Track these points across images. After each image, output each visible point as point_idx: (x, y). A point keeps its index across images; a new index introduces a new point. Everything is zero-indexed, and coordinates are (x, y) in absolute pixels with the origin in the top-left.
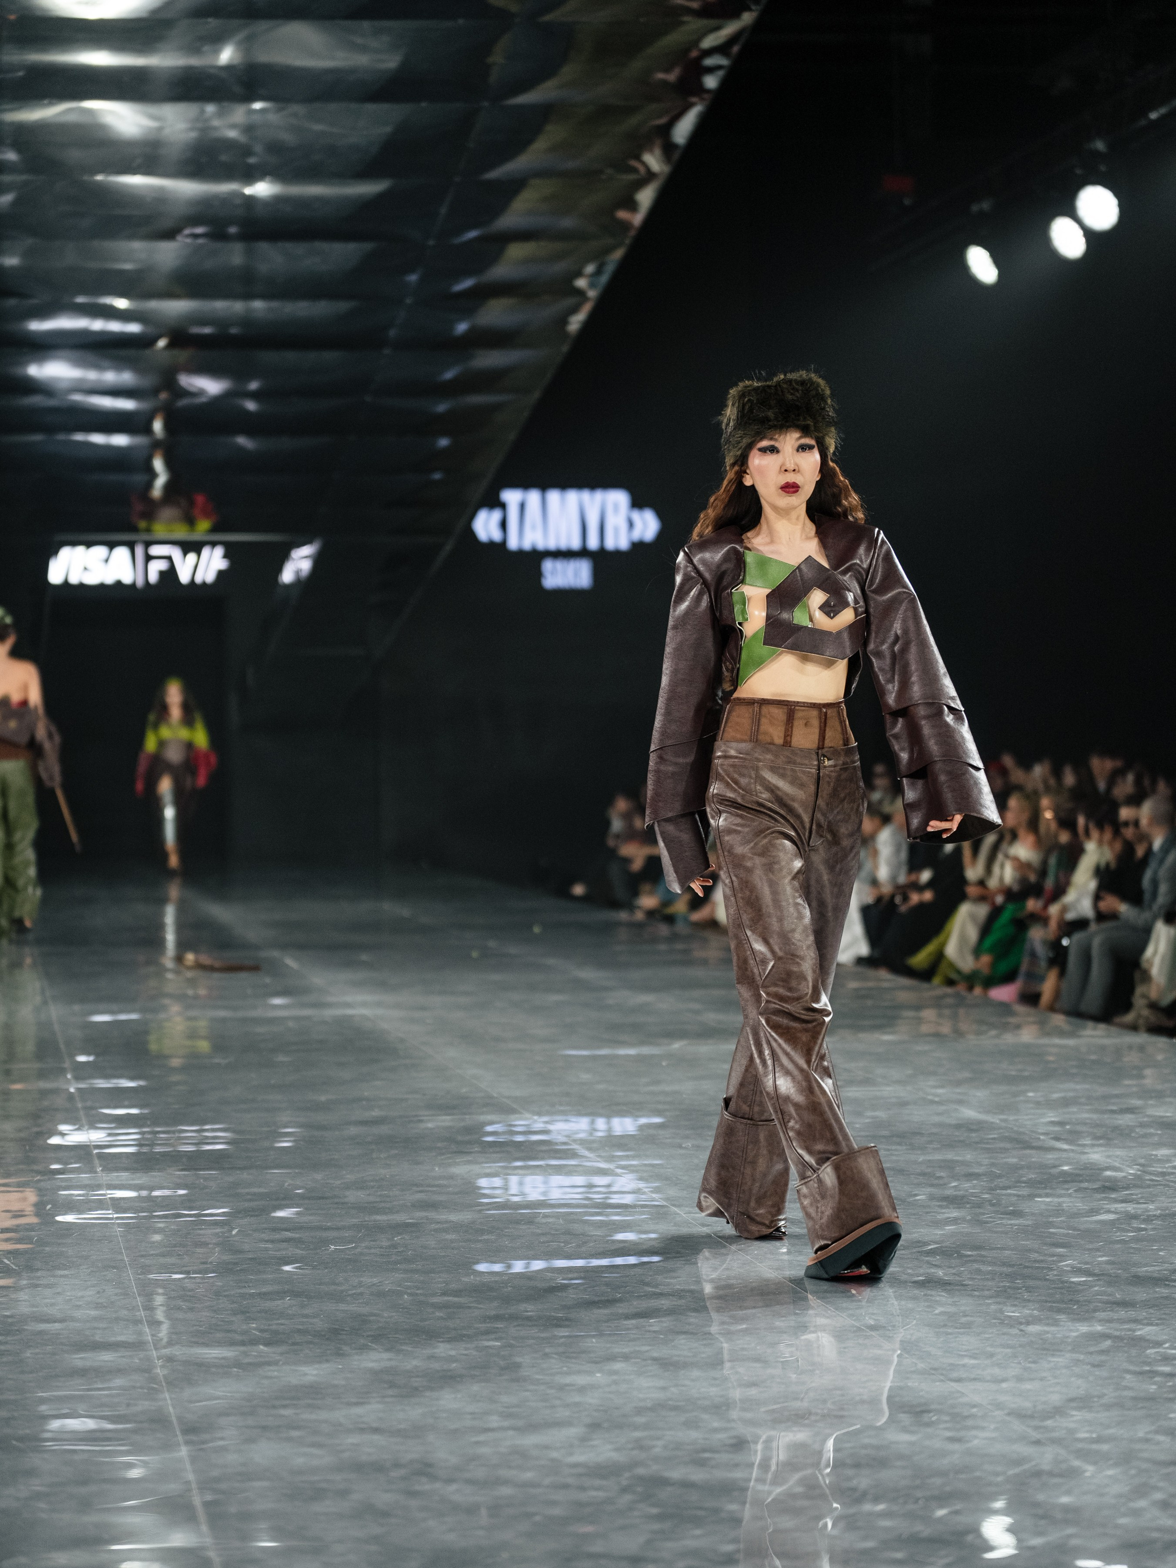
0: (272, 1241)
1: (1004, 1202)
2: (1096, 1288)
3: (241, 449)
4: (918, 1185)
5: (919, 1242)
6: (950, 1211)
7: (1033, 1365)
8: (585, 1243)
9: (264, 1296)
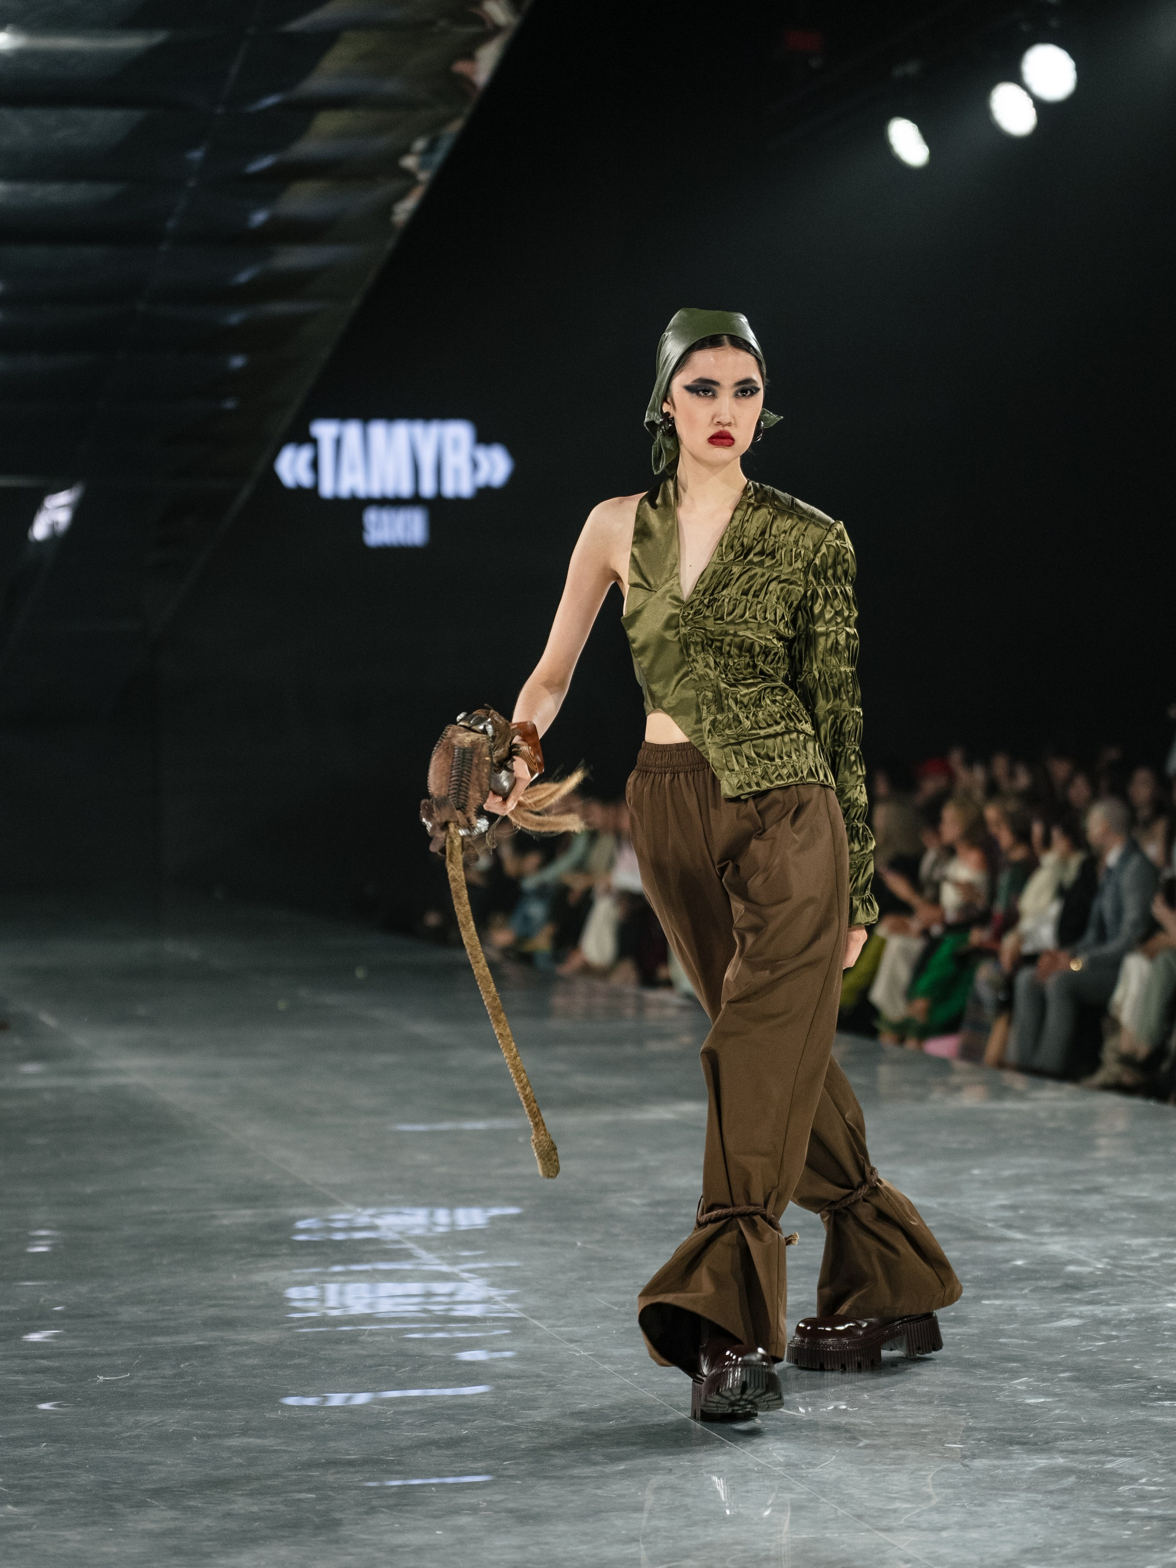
0: (24, 1372)
2: (1057, 1412)
7: (979, 1509)
8: (421, 1366)
9: (12, 1442)
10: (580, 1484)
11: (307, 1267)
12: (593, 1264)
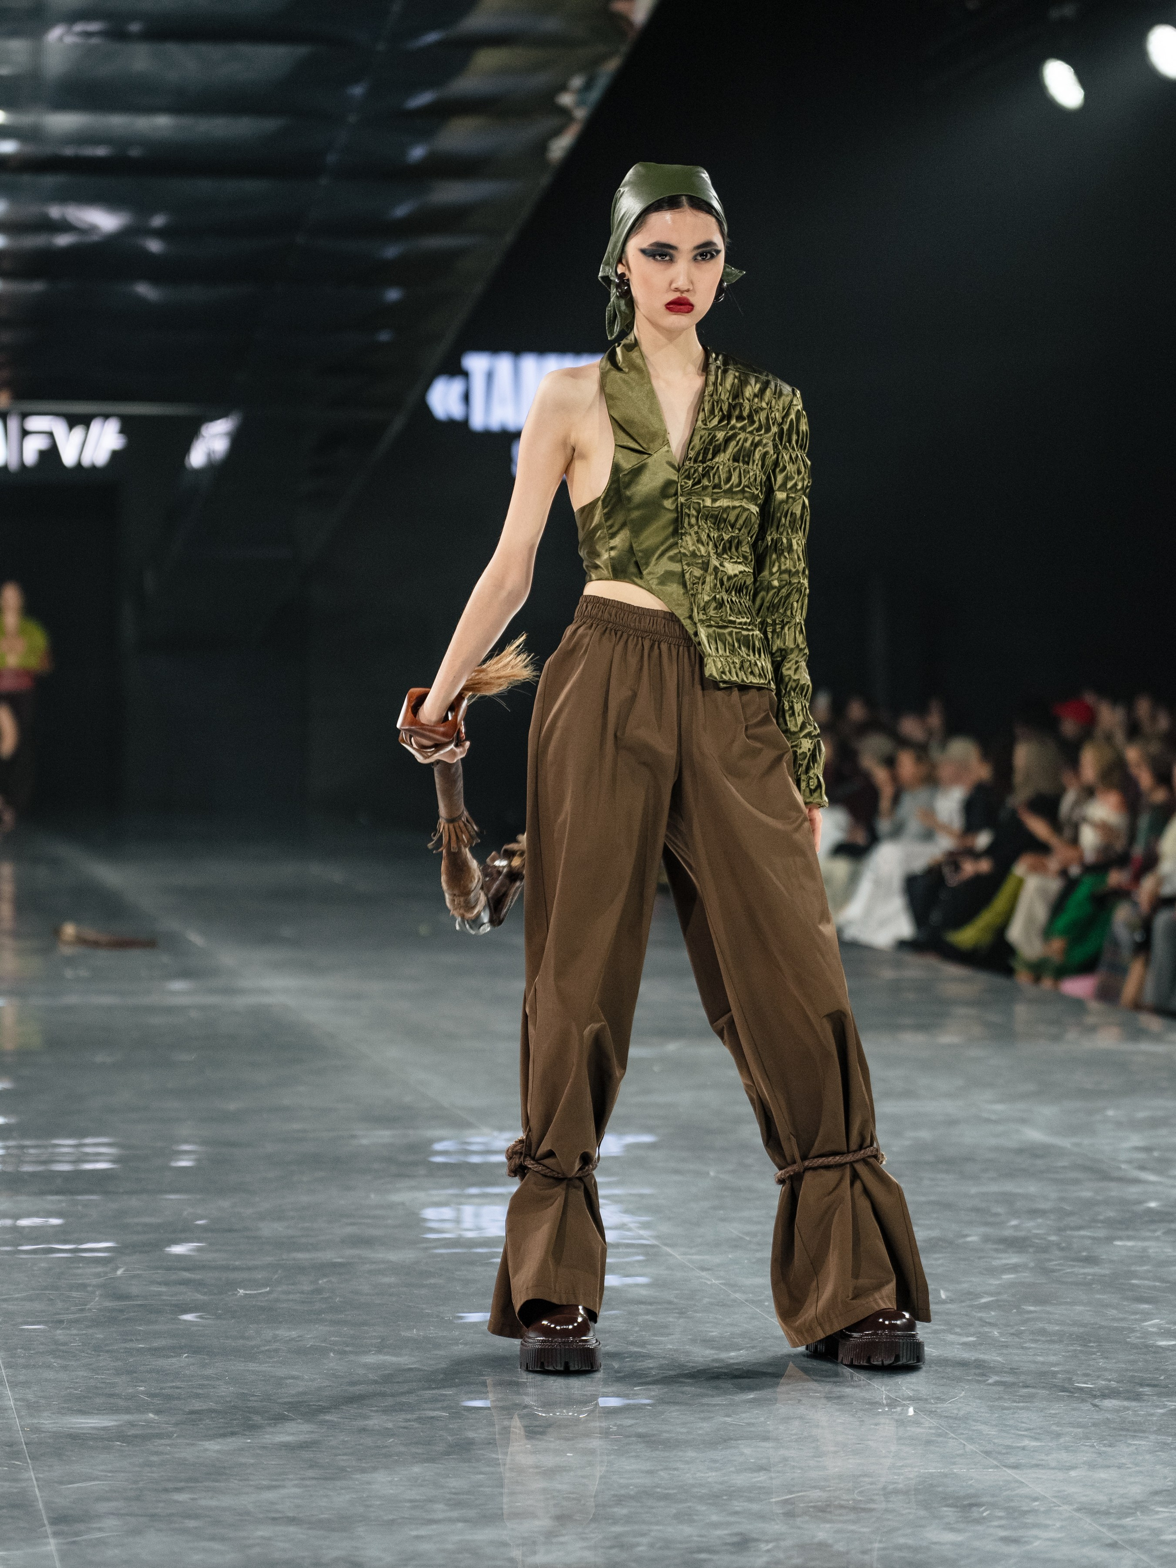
0: (166, 1284)
1: (1075, 1246)
3: (141, 301)
4: (970, 1223)
5: (969, 1293)
6: (1007, 1255)
7: (1109, 1449)
9: (155, 1352)
10: (709, 1412)
11: (444, 1187)
12: (725, 1193)
